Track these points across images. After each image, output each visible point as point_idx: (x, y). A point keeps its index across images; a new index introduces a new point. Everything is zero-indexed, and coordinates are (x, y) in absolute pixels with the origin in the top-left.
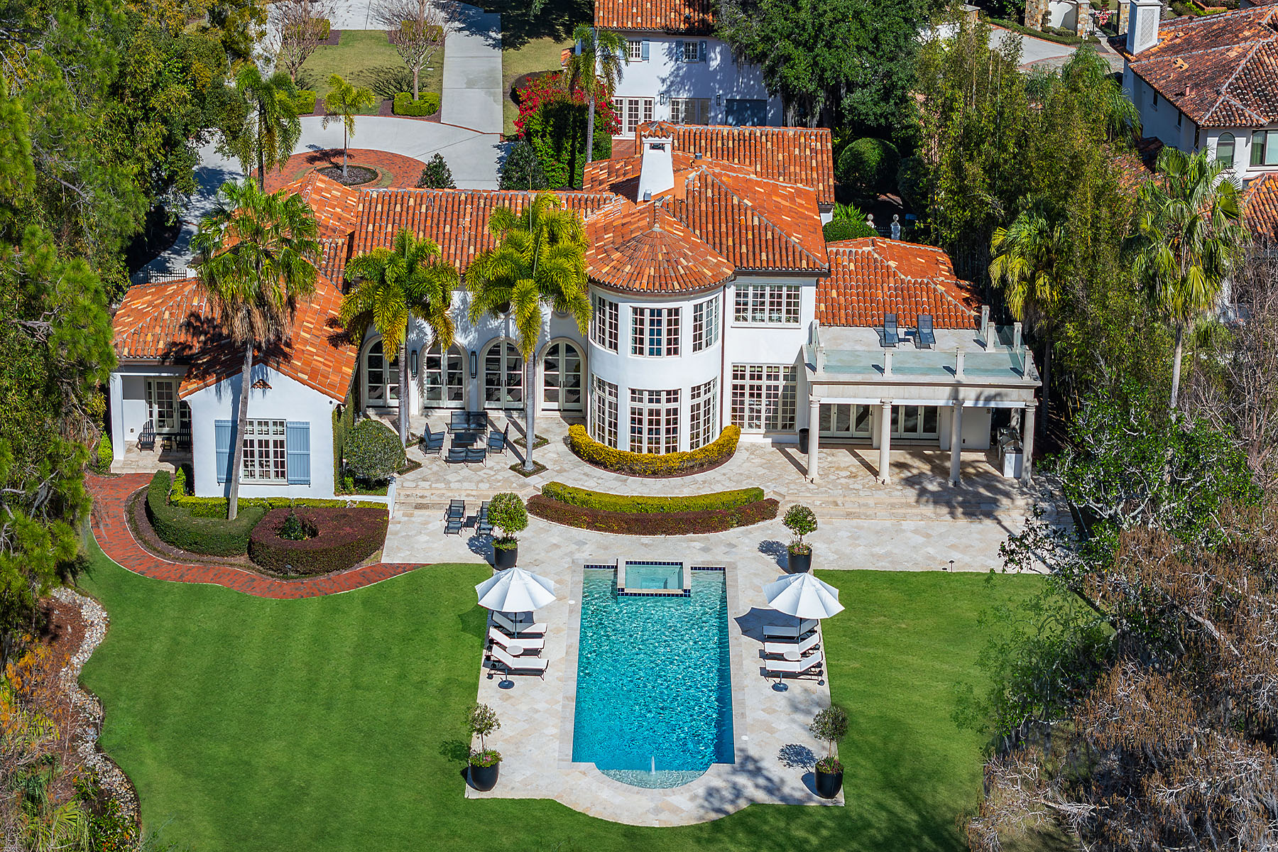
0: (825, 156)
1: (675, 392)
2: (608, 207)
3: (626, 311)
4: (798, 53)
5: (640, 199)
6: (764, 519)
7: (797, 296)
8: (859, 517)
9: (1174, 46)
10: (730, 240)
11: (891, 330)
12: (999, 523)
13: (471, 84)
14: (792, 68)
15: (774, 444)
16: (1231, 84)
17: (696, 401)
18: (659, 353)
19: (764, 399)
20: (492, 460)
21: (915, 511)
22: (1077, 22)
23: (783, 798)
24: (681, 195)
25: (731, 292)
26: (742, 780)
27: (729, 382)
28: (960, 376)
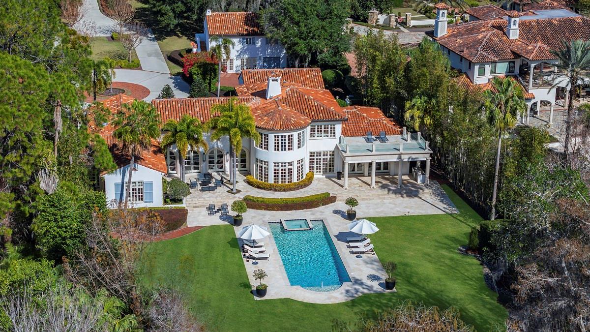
0: (319, 77)
1: (291, 163)
2: (254, 101)
3: (271, 137)
4: (301, 42)
5: (268, 98)
6: (331, 203)
7: (334, 128)
8: (367, 200)
9: (454, 34)
10: (307, 110)
11: (369, 137)
12: (421, 198)
13: (150, 55)
14: (299, 47)
15: (326, 177)
16: (482, 47)
17: (299, 165)
18: (285, 150)
19: (322, 163)
20: (219, 189)
21: (388, 196)
22: (390, 22)
23: (375, 291)
24: (285, 96)
25: (309, 128)
26: (357, 287)
27: (308, 158)
28: (401, 151)
